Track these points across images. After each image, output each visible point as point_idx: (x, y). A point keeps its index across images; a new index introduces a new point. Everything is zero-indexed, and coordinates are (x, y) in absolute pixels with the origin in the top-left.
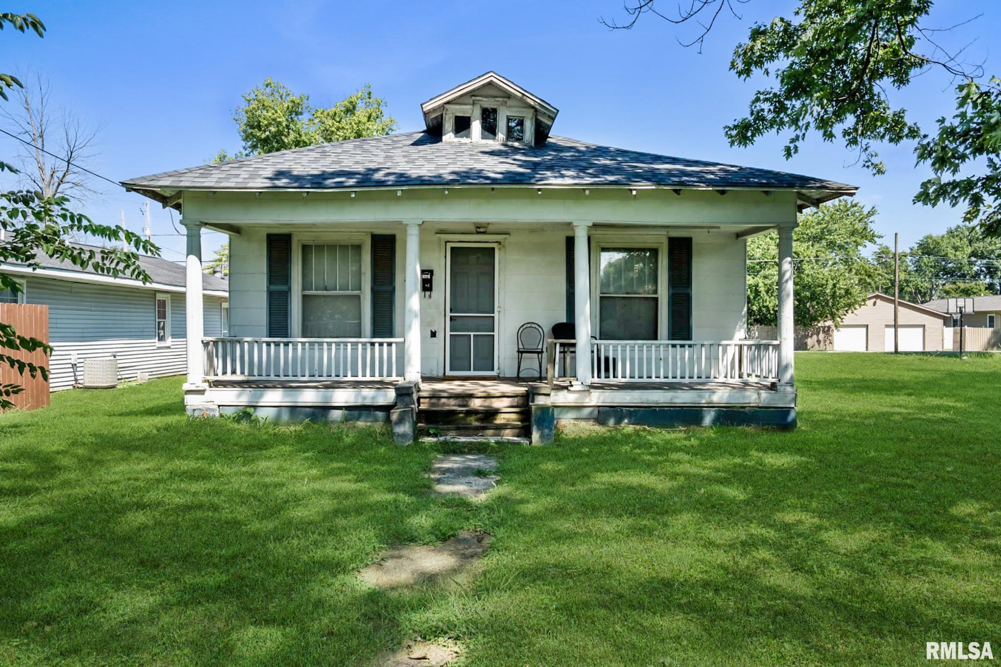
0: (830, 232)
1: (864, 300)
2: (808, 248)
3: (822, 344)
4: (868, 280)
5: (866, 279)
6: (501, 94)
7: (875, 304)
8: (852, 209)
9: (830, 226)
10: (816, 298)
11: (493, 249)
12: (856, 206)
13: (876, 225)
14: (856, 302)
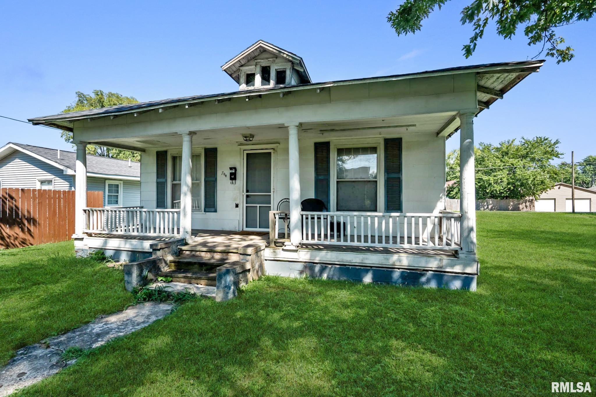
0: (532, 153)
1: (553, 186)
2: (518, 161)
3: (528, 208)
4: (555, 176)
5: (554, 176)
6: (272, 56)
7: (559, 188)
8: (545, 142)
9: (532, 150)
10: (524, 186)
11: (270, 153)
12: (547, 139)
13: (559, 149)
14: (548, 187)
